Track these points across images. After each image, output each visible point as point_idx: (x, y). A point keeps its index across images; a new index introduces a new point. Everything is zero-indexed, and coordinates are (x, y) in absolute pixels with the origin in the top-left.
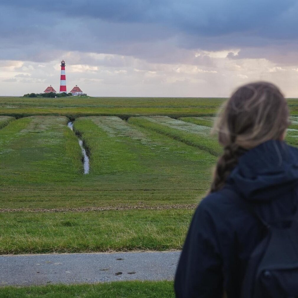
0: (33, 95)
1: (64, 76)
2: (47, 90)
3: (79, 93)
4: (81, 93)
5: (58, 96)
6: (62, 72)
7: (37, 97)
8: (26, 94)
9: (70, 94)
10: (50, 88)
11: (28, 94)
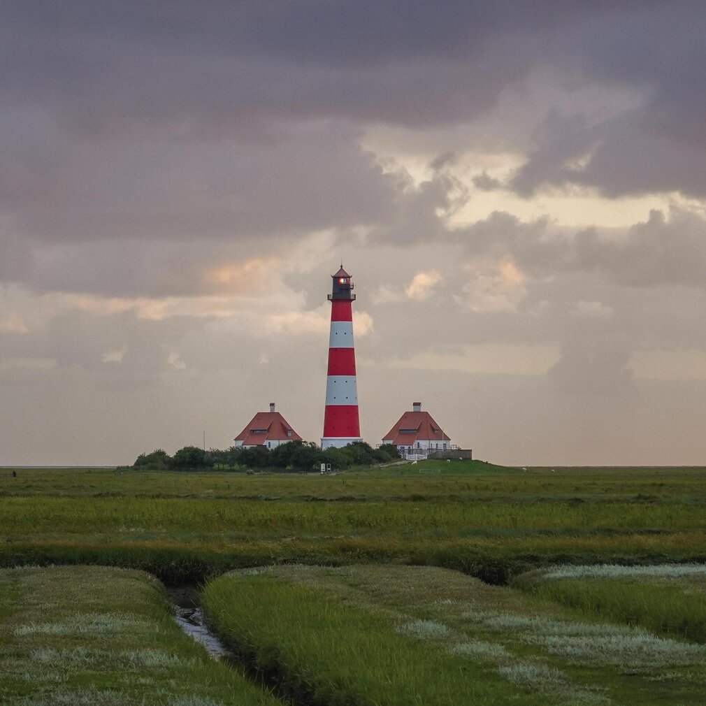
0: (192, 460)
1: (349, 353)
2: (251, 431)
3: (434, 443)
4: (441, 443)
5: (333, 459)
6: (333, 333)
7: (216, 466)
8: (149, 452)
9: (388, 453)
10: (270, 422)
11: (160, 454)
